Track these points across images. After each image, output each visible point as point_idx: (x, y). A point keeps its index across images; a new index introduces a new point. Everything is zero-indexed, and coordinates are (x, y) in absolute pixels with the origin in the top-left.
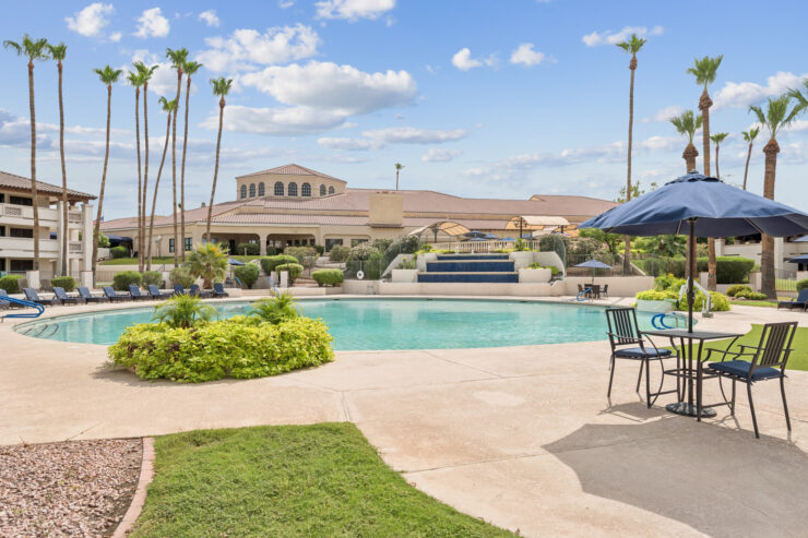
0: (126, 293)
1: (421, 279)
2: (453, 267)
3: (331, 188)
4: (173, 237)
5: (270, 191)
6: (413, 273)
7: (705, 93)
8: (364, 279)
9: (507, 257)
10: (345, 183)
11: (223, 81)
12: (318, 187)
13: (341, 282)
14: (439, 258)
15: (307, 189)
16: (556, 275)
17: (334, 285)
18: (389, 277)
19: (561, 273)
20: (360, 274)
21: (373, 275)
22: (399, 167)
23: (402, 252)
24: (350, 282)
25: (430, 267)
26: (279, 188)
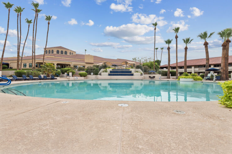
0: (29, 78)
1: (109, 75)
2: (117, 72)
3: (72, 53)
4: (31, 63)
5: (55, 53)
6: (107, 73)
7: (177, 35)
8: (93, 75)
9: (129, 70)
10: (75, 52)
11: (49, 17)
12: (69, 52)
13: (86, 76)
14: (113, 70)
15: (66, 53)
16: (141, 74)
17: (84, 77)
18: (100, 74)
19: (142, 74)
20: (92, 74)
21: (96, 74)
22: (86, 50)
23: (103, 68)
24: (89, 76)
25: (111, 72)
26: (58, 52)
